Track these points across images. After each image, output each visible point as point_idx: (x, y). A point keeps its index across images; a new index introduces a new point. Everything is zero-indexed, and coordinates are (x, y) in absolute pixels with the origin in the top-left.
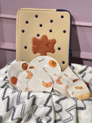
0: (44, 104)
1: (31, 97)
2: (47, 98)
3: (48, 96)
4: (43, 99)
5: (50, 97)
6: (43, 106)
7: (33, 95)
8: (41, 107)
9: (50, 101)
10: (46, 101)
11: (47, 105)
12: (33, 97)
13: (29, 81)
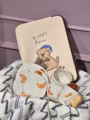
0: (41, 110)
1: (29, 103)
2: (44, 104)
3: (45, 103)
4: (40, 105)
5: (47, 104)
6: (40, 111)
7: (31, 101)
8: (38, 112)
9: (46, 107)
10: (43, 107)
11: (44, 111)
12: (31, 103)
13: (24, 84)
